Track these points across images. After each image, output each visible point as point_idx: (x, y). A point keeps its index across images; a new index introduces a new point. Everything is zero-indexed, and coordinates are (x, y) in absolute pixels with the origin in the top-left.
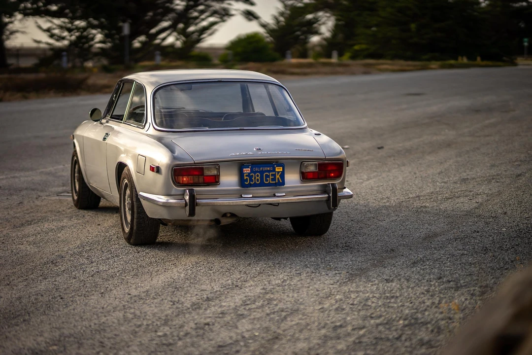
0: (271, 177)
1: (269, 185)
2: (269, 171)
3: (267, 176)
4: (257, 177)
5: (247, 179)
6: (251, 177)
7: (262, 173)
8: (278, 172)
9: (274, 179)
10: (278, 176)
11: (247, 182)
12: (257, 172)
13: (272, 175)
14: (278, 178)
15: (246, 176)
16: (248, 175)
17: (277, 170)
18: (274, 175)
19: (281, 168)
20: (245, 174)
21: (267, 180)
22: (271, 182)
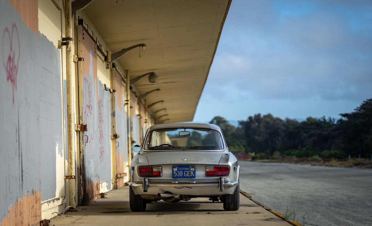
0: (188, 173)
1: (187, 177)
2: (187, 170)
3: (186, 173)
4: (181, 174)
5: (175, 174)
6: (178, 173)
7: (183, 171)
8: (192, 171)
9: (190, 175)
10: (192, 173)
11: (175, 175)
12: (181, 170)
13: (189, 172)
14: (192, 174)
15: (175, 172)
16: (176, 172)
17: (191, 170)
18: (190, 172)
19: (194, 169)
20: (174, 171)
21: (186, 175)
22: (188, 176)
